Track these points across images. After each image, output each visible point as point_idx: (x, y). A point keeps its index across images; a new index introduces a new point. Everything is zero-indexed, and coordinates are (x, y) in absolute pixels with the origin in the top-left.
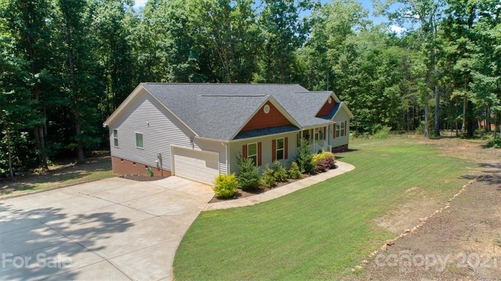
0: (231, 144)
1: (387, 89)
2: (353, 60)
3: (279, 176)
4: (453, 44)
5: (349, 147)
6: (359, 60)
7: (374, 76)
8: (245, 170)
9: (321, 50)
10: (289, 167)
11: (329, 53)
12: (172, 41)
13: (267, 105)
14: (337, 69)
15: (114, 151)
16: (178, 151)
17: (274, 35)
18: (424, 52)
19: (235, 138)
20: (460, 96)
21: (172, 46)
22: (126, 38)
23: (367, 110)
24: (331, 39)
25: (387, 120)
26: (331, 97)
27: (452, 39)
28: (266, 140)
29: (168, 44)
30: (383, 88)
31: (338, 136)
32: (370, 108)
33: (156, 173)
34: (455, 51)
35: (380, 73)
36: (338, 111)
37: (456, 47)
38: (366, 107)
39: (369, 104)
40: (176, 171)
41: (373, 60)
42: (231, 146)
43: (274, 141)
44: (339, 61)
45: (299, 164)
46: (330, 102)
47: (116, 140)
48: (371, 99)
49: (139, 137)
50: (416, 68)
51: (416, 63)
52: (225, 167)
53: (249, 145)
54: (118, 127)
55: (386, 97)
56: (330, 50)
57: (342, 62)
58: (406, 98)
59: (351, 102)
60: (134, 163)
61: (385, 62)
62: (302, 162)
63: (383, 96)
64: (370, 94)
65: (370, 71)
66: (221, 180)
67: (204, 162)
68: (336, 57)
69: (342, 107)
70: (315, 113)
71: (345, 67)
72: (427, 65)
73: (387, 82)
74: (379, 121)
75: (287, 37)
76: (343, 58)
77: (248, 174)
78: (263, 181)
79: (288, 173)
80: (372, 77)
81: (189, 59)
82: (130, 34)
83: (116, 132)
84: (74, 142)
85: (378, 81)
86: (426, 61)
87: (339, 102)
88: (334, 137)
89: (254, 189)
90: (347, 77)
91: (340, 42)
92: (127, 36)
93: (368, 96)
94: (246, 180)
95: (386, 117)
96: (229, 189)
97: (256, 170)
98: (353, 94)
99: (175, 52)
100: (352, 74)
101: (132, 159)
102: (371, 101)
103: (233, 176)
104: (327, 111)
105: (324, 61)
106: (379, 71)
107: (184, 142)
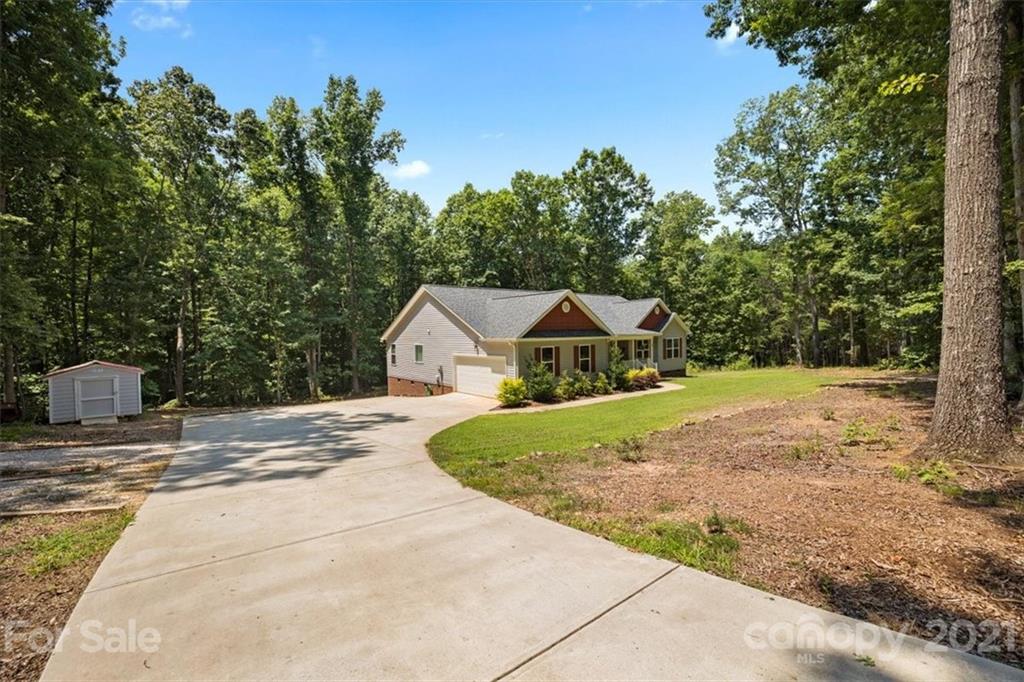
0: (520, 343)
1: (744, 306)
2: (694, 269)
3: (581, 388)
4: (829, 242)
5: (688, 374)
6: (702, 268)
7: (727, 290)
8: (536, 375)
9: (653, 258)
10: (596, 378)
11: (665, 263)
12: (467, 252)
13: (566, 303)
14: (674, 281)
15: (392, 371)
16: (461, 361)
17: (592, 241)
18: (788, 252)
19: (524, 337)
20: (841, 308)
21: (467, 258)
22: (416, 251)
23: (719, 335)
24: (667, 243)
25: (747, 348)
26: (658, 305)
27: (827, 236)
28: (566, 343)
29: (462, 255)
30: (739, 305)
31: (670, 356)
32: (723, 332)
33: (434, 390)
34: (830, 250)
35: (733, 285)
36: (667, 324)
37: (832, 245)
38: (718, 331)
39: (721, 327)
40: (458, 386)
41: (724, 271)
42: (520, 346)
43: (576, 348)
44: (677, 272)
45: (608, 377)
46: (657, 312)
47: (394, 357)
48: (724, 319)
49: (419, 349)
50: (777, 273)
51: (777, 268)
52: (513, 370)
53: (543, 349)
54: (394, 341)
55: (744, 317)
56: (665, 258)
57: (682, 272)
58: (778, 323)
59: (694, 322)
60: (412, 382)
61: (739, 271)
62: (614, 376)
63: (740, 315)
64: (722, 314)
65: (720, 285)
66: (506, 384)
67: (489, 369)
68: (673, 266)
69: (674, 319)
70: (637, 324)
71: (685, 278)
72: (794, 270)
73: (744, 297)
74: (735, 348)
75: (608, 245)
76: (682, 266)
77: (538, 379)
78: (559, 391)
79: (595, 387)
80: (724, 291)
81: (488, 272)
82: (419, 246)
83: (394, 346)
84: (350, 368)
85: (732, 296)
86: (791, 264)
87: (669, 311)
88: (665, 358)
89: (546, 398)
90: (688, 291)
91: (676, 248)
92: (416, 249)
93: (719, 316)
94: (536, 386)
95: (745, 343)
96: (515, 395)
97: (550, 376)
98: (697, 313)
99: (471, 264)
100: (695, 286)
101: (411, 378)
102: (724, 323)
103: (521, 380)
104: (652, 322)
105: (659, 273)
106: (732, 283)
107: (467, 348)
